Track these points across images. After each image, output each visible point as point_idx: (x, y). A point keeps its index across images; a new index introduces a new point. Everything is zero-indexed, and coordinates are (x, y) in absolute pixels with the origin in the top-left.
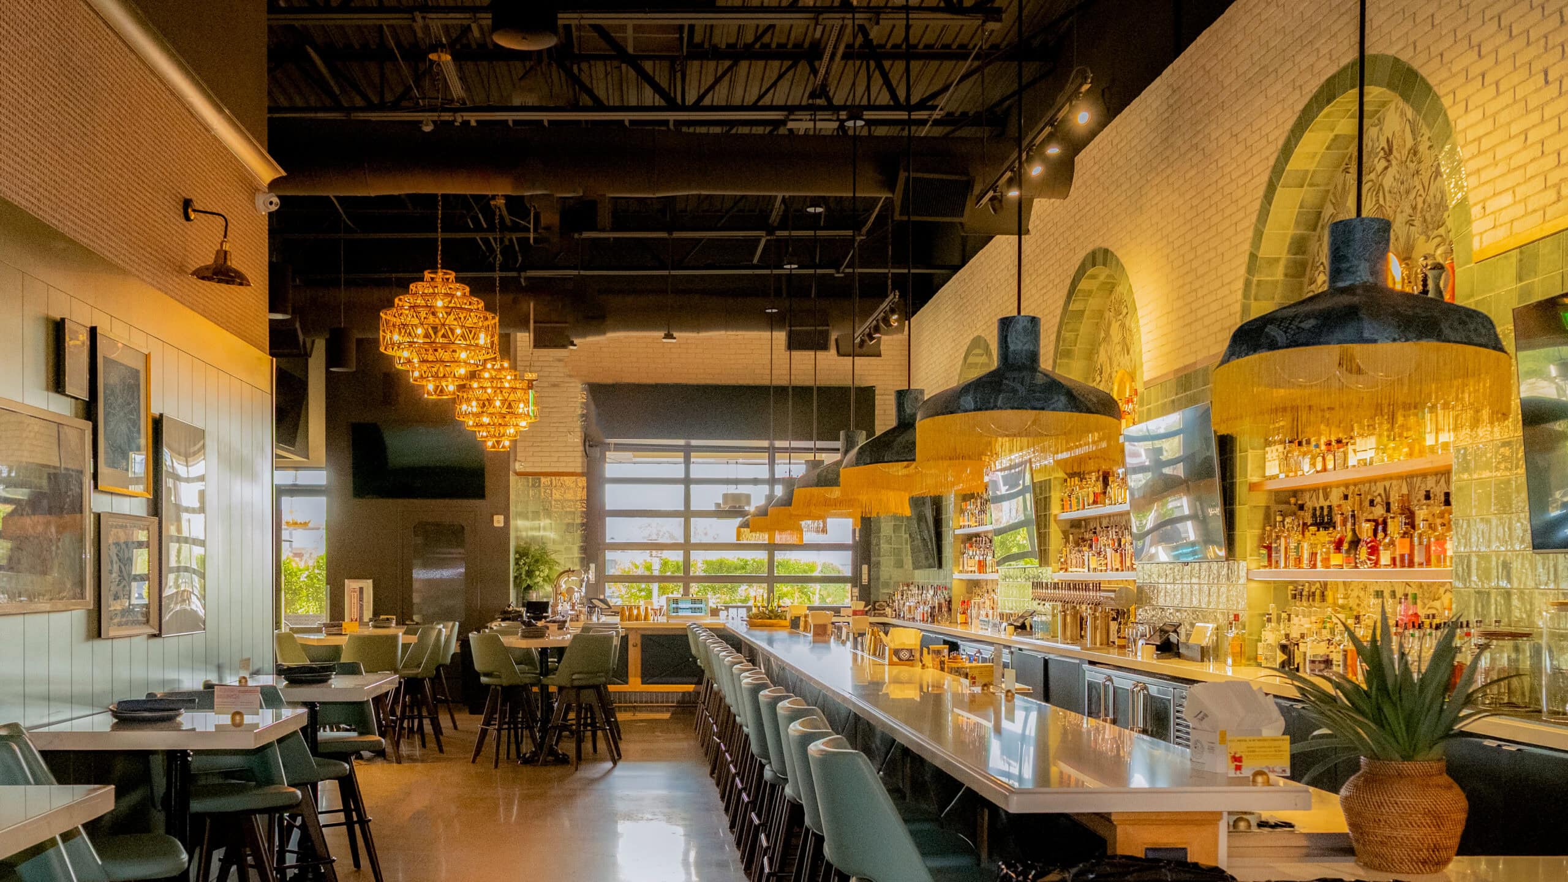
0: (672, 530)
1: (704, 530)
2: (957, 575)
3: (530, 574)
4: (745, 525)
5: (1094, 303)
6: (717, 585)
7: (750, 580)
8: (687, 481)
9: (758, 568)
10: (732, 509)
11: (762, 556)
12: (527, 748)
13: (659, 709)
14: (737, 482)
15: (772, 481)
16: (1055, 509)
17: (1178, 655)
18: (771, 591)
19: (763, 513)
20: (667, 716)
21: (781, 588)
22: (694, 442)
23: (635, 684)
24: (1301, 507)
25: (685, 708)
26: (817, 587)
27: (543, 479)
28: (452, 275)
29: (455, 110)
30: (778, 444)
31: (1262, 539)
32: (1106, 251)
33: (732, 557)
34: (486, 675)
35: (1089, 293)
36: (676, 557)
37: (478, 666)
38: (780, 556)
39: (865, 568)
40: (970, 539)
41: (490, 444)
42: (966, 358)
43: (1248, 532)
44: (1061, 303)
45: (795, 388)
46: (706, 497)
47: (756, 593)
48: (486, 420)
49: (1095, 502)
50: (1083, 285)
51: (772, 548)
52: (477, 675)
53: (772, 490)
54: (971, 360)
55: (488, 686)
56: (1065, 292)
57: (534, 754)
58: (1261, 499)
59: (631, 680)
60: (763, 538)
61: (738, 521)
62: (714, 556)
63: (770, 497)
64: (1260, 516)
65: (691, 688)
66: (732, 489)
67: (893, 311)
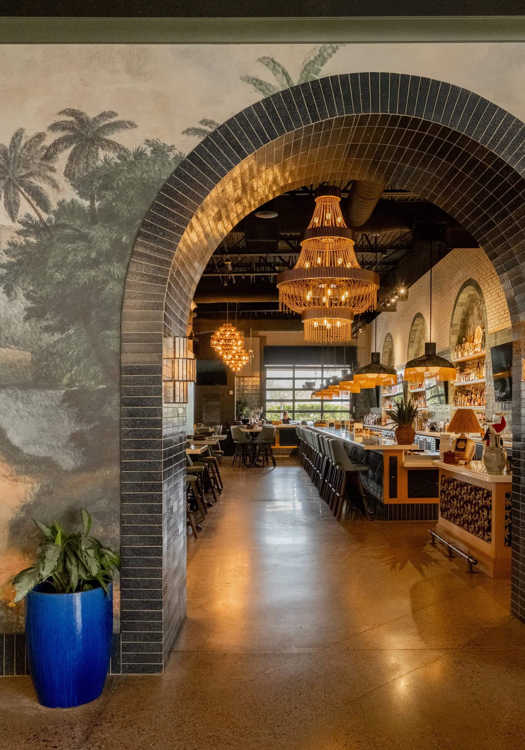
0: (289, 395)
1: (299, 395)
2: (383, 409)
3: (241, 410)
4: (313, 394)
5: (420, 327)
6: (303, 414)
7: (314, 412)
8: (294, 379)
9: (317, 408)
10: (309, 387)
11: (319, 403)
12: (248, 463)
13: (286, 454)
14: (310, 379)
15: (322, 378)
16: (409, 389)
17: (436, 431)
18: (322, 415)
19: (319, 390)
20: (288, 456)
21: (325, 414)
22: (296, 366)
23: (277, 446)
24: (464, 390)
25: (294, 454)
26: (338, 414)
27: (245, 378)
28: (231, 325)
29: (229, 273)
30: (324, 366)
31: (454, 399)
32: (421, 314)
33: (308, 404)
34: (236, 440)
35: (418, 325)
36: (291, 404)
37: (233, 438)
38: (325, 403)
39: (354, 408)
40: (388, 398)
41: (234, 369)
42: (385, 339)
43: (451, 398)
44: (410, 327)
45: (330, 347)
46: (299, 384)
47: (318, 416)
48: (233, 362)
49: (419, 387)
50: (416, 322)
51: (322, 401)
52: (233, 440)
53: (322, 382)
54: (387, 340)
55: (236, 444)
56: (411, 323)
57: (250, 464)
58: (454, 389)
59: (276, 444)
60: (319, 398)
61: (311, 392)
62: (302, 404)
63: (322, 385)
64: (454, 392)
65: (296, 447)
66: (308, 381)
67: (360, 328)
